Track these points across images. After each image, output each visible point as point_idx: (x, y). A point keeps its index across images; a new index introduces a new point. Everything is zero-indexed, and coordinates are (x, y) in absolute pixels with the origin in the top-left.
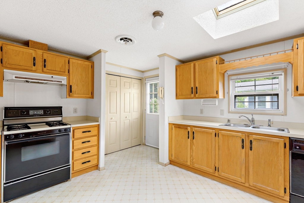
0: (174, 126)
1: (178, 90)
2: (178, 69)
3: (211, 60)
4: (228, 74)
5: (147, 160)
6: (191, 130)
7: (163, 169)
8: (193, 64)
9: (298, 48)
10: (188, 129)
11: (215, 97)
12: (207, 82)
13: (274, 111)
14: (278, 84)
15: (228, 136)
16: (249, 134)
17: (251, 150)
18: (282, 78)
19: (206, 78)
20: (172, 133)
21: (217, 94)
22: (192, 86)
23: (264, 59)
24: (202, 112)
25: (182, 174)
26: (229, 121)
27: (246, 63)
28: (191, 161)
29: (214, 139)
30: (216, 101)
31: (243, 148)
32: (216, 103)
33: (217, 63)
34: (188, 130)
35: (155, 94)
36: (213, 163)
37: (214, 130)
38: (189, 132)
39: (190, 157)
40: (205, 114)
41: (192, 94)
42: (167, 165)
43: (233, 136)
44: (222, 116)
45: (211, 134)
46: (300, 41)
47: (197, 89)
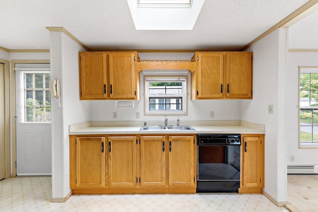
0: (80, 139)
1: (84, 88)
2: (83, 58)
3: (127, 55)
4: (144, 75)
5: (24, 203)
6: (106, 140)
7: (62, 207)
8: (106, 54)
9: (198, 60)
10: (102, 139)
11: (133, 99)
12: (124, 80)
13: (180, 112)
14: (182, 88)
15: (150, 141)
16: (168, 136)
17: (170, 151)
18: (184, 84)
19: (123, 75)
20: (76, 148)
21: (135, 95)
22: (105, 82)
23: (177, 64)
24: (115, 115)
25: (95, 202)
26: (145, 124)
27: (162, 65)
28: (107, 180)
29: (135, 146)
30: (132, 102)
31: (164, 151)
32: (132, 105)
33: (135, 60)
34: (102, 141)
35: (36, 91)
36: (134, 174)
37: (136, 137)
38: (103, 143)
39: (105, 176)
40: (119, 118)
41: (105, 93)
42: (68, 198)
43: (154, 140)
44: (138, 120)
45: (132, 141)
46: (200, 55)
47: (111, 87)
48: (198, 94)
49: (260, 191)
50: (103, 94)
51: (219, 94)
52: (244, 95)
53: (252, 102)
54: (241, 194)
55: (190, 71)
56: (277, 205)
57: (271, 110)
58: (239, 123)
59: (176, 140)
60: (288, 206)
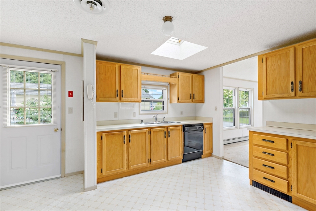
0: (106, 134)
1: (99, 91)
3: (136, 68)
6: (127, 134)
8: (118, 65)
10: (124, 133)
12: (132, 87)
17: (169, 137)
19: (132, 83)
20: (101, 143)
21: (140, 99)
22: (118, 88)
24: (116, 115)
26: (142, 121)
28: (127, 165)
30: (133, 104)
31: (165, 137)
32: (133, 107)
33: (140, 73)
37: (147, 129)
38: (124, 136)
39: (126, 162)
41: (117, 96)
43: (160, 131)
44: (134, 118)
45: (146, 132)
46: (180, 74)
47: (122, 92)
48: (178, 99)
49: (210, 155)
50: (116, 98)
51: (189, 100)
52: (201, 100)
53: (204, 105)
54: (203, 158)
55: (169, 83)
56: (220, 159)
57: (216, 109)
58: (195, 118)
59: (172, 130)
60: (224, 158)
